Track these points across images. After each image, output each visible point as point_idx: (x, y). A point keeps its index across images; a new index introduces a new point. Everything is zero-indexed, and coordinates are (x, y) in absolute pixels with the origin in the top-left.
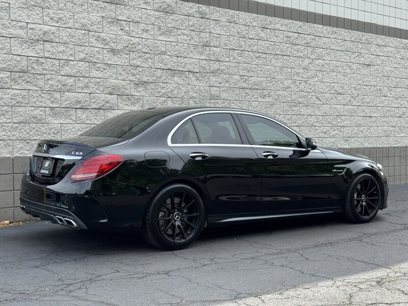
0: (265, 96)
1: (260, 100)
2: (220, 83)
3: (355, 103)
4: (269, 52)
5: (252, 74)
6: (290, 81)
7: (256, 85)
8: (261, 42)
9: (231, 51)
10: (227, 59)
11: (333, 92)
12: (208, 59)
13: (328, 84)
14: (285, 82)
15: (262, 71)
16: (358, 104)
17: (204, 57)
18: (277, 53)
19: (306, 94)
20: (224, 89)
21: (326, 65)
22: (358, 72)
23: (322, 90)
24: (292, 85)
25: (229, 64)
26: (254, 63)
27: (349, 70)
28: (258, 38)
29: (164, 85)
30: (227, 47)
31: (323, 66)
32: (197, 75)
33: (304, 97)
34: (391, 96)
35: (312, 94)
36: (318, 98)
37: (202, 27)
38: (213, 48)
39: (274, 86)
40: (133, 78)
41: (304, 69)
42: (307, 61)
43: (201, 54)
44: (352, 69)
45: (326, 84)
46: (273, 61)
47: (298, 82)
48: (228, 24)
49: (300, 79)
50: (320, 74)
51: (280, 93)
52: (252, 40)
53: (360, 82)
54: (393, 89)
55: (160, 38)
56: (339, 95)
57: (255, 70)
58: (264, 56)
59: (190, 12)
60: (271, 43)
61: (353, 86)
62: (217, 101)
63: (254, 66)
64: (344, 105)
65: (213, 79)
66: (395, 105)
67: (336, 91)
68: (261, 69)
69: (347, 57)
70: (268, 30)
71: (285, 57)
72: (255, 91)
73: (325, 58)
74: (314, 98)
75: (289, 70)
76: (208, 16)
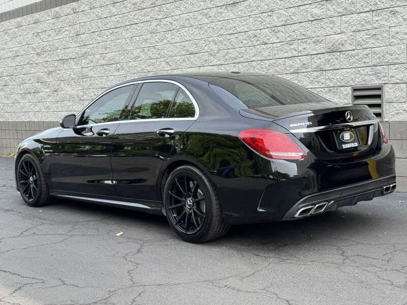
0: (119, 69)
1: (116, 73)
2: (88, 64)
3: (215, 62)
4: (119, 26)
5: (108, 50)
6: (139, 50)
7: (111, 60)
8: (113, 18)
9: (93, 34)
10: (91, 42)
11: (184, 53)
12: (80, 45)
13: (178, 44)
14: (134, 52)
15: (115, 45)
16: (219, 63)
17: (77, 45)
18: (126, 24)
19: (154, 61)
20: (90, 68)
21: (175, 22)
22: (219, 18)
23: (171, 54)
24: (141, 54)
25: (92, 46)
26: (110, 40)
27: (206, 19)
28: (110, 15)
29: (59, 72)
30: (90, 32)
31: (172, 23)
32: (75, 60)
33: (153, 64)
34: (278, 41)
35: (161, 59)
36: (167, 63)
37: (75, 21)
38: (81, 36)
39: (126, 58)
40: (46, 70)
41: (151, 33)
42: (154, 23)
43: (76, 42)
44: (210, 17)
45: (176, 44)
46: (124, 33)
47: (146, 50)
48: (89, 11)
49: (148, 45)
50: (169, 36)
51: (130, 64)
52: (107, 19)
53: (222, 32)
54: (282, 29)
55: (56, 38)
56: (191, 56)
57: (110, 46)
58: (116, 30)
59: (68, 12)
60: (120, 16)
61: (210, 40)
62: (86, 79)
63: (108, 42)
64: (199, 67)
65: (84, 61)
66: (286, 55)
67: (187, 51)
68: (114, 44)
69: (202, 3)
70: (118, 4)
71: (134, 26)
72: (111, 66)
73: (173, 14)
74: (163, 63)
75: (137, 38)
76: (77, 11)
